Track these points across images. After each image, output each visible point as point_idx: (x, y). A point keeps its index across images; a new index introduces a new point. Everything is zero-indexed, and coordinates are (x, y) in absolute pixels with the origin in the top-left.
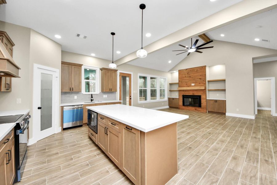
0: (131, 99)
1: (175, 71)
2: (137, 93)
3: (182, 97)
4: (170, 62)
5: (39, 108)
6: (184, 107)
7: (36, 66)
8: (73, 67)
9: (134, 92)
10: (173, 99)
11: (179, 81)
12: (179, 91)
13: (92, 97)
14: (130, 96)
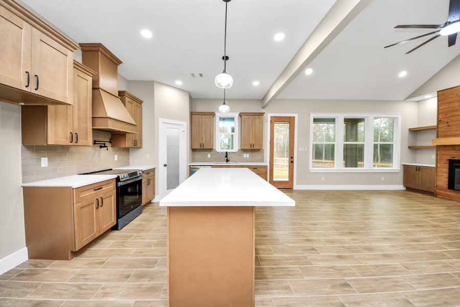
0: (292, 162)
1: (426, 97)
2: (307, 152)
3: (447, 166)
4: (403, 74)
5: (165, 165)
6: (451, 193)
7: (161, 120)
8: (204, 117)
9: (301, 149)
10: (418, 168)
11: (439, 121)
12: (439, 148)
13: (226, 157)
14: (292, 158)
